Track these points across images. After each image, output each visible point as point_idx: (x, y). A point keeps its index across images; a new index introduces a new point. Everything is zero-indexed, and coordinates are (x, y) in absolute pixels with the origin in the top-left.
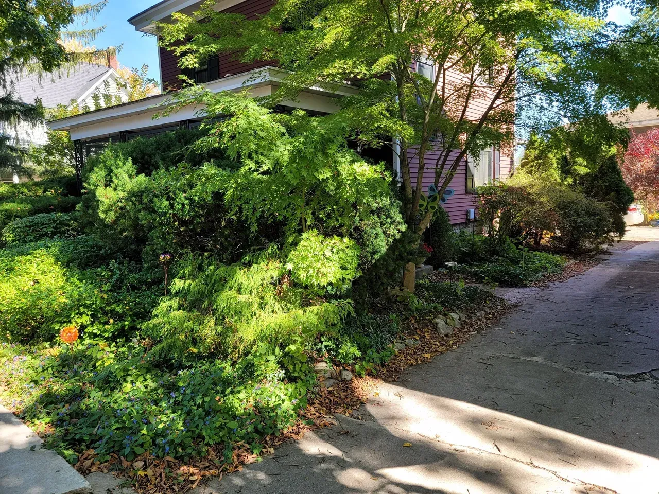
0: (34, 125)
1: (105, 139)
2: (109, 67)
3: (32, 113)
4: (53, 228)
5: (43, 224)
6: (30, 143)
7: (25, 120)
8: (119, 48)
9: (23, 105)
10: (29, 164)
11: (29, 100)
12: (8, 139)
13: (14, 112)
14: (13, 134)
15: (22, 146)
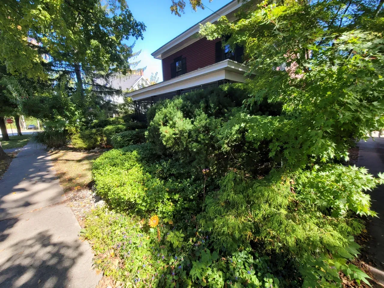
0: (119, 97)
1: (144, 100)
2: (141, 75)
3: (119, 92)
4: (130, 137)
5: (127, 136)
6: (118, 103)
7: (116, 95)
8: (145, 68)
9: (115, 89)
10: (118, 110)
11: (117, 88)
12: (111, 101)
13: (113, 92)
14: (112, 100)
15: (116, 104)
